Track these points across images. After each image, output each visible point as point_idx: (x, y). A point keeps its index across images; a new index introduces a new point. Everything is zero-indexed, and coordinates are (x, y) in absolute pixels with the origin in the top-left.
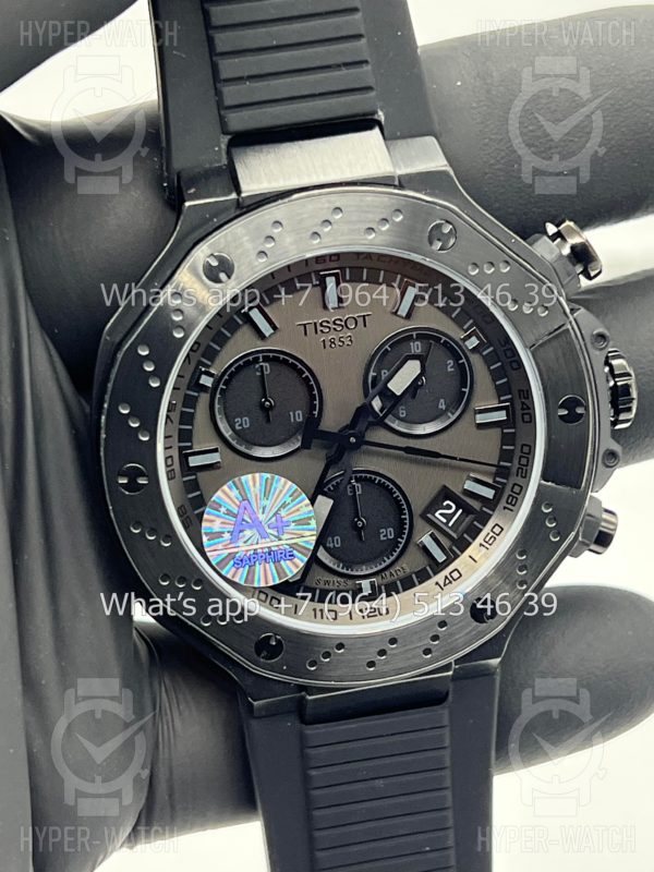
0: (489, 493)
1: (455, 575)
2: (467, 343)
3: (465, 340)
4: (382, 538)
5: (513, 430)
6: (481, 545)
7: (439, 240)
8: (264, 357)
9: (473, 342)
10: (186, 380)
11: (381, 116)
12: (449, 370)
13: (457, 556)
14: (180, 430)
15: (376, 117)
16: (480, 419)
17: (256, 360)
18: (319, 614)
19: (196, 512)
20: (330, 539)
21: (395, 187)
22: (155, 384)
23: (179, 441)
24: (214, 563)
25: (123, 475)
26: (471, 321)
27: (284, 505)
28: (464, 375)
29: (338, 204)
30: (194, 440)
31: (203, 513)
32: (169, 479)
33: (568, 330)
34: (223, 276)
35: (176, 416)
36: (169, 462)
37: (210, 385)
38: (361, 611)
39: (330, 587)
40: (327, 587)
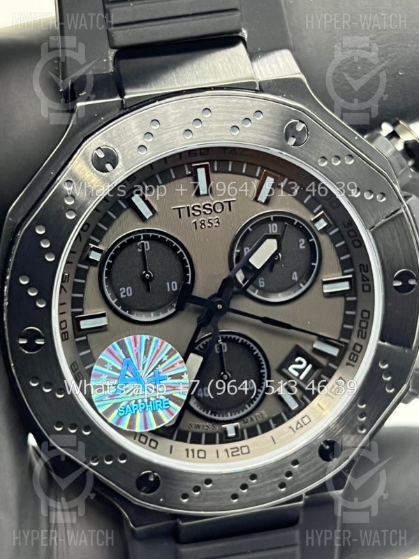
0: (334, 352)
1: (306, 420)
2: (317, 225)
3: (316, 220)
5: (354, 299)
6: (327, 395)
7: (293, 137)
8: (144, 236)
9: (322, 224)
10: (77, 256)
11: (245, 33)
12: (302, 247)
13: (307, 404)
14: (73, 298)
15: (240, 34)
16: (328, 289)
17: (138, 239)
18: (190, 453)
19: (87, 368)
20: (201, 390)
21: (257, 91)
22: (50, 259)
23: (72, 307)
24: (101, 411)
25: (23, 337)
26: (320, 206)
27: (161, 362)
28: (313, 252)
29: (207, 106)
30: (85, 306)
31: (92, 368)
32: (63, 340)
33: (402, 214)
34: (109, 166)
35: (69, 286)
36: (63, 325)
37: (98, 260)
38: (226, 450)
39: (200, 430)
40: (197, 430)
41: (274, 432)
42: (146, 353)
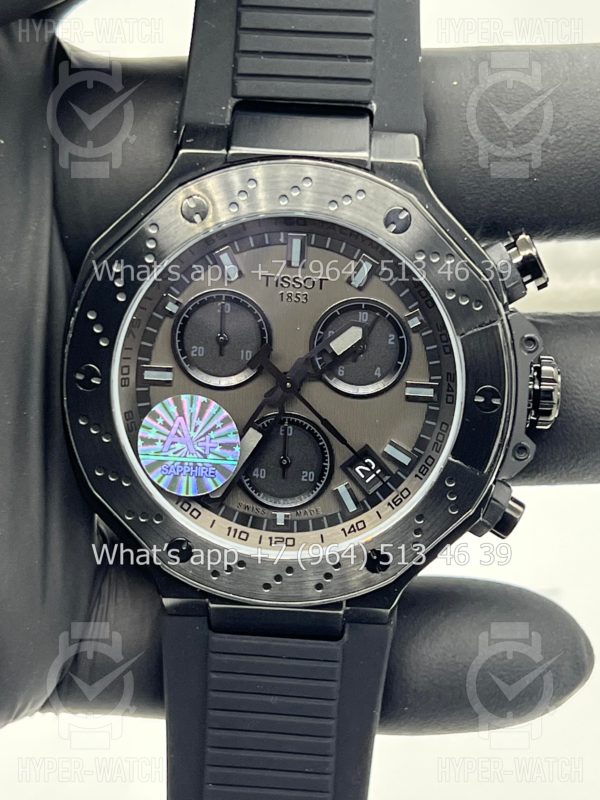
0: (406, 460)
1: (361, 525)
2: (410, 322)
3: (410, 317)
4: (303, 479)
5: (438, 409)
6: (389, 504)
7: (394, 223)
8: (226, 297)
9: (414, 323)
10: (151, 303)
11: (374, 107)
12: (390, 343)
13: (366, 510)
14: (141, 345)
15: (369, 107)
16: (409, 392)
17: (219, 298)
18: (232, 532)
20: (257, 470)
21: (367, 170)
22: (121, 298)
23: (139, 355)
25: (81, 373)
26: (416, 303)
27: (214, 429)
28: (403, 352)
29: (308, 175)
30: (153, 357)
31: (142, 420)
32: (122, 385)
33: (497, 327)
34: (197, 218)
35: (138, 333)
36: (125, 370)
37: (175, 312)
38: (271, 538)
39: (250, 512)
40: (246, 511)
41: (327, 532)
42: (201, 416)
